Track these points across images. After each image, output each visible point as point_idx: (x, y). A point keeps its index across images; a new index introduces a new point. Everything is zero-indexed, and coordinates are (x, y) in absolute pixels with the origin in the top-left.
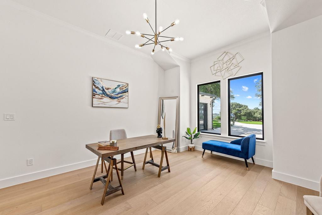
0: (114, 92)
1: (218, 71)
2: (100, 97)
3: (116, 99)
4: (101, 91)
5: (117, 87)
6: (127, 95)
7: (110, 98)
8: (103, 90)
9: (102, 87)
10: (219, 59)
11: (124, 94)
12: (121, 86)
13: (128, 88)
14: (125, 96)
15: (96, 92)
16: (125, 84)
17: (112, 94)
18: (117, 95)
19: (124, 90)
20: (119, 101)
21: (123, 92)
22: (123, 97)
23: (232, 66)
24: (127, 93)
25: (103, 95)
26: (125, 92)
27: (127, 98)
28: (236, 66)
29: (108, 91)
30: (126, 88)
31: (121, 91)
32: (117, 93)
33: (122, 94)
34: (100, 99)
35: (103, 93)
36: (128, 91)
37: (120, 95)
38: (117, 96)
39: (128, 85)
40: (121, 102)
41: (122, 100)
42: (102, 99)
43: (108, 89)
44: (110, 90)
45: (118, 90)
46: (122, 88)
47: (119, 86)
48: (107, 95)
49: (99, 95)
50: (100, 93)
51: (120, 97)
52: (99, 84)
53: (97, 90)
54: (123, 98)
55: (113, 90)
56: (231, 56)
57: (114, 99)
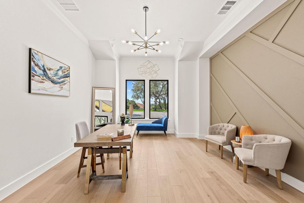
0: (56, 75)
1: (143, 73)
2: (40, 79)
3: (58, 85)
4: (42, 71)
5: (59, 69)
6: (69, 80)
7: (52, 82)
8: (44, 71)
9: (43, 66)
10: (144, 64)
11: (66, 79)
12: (63, 68)
13: (69, 73)
14: (67, 82)
15: (36, 72)
16: (67, 67)
17: (54, 78)
18: (59, 79)
19: (66, 73)
20: (61, 87)
21: (66, 76)
22: (65, 82)
23: (153, 72)
24: (68, 78)
25: (45, 78)
26: (67, 77)
27: (68, 84)
28: (156, 72)
29: (50, 72)
30: (68, 72)
31: (63, 75)
32: (59, 77)
33: (64, 79)
34: (41, 82)
35: (44, 74)
36: (69, 76)
37: (62, 80)
38: (59, 81)
39: (69, 68)
40: (63, 89)
41: (64, 87)
42: (43, 82)
43: (50, 70)
44: (52, 72)
45: (60, 73)
46: (64, 71)
47: (61, 67)
48: (49, 78)
49: (39, 76)
50: (41, 74)
51: (62, 82)
52: (39, 60)
53: (36, 68)
54: (65, 84)
55: (55, 72)
56: (152, 65)
57: (56, 84)
